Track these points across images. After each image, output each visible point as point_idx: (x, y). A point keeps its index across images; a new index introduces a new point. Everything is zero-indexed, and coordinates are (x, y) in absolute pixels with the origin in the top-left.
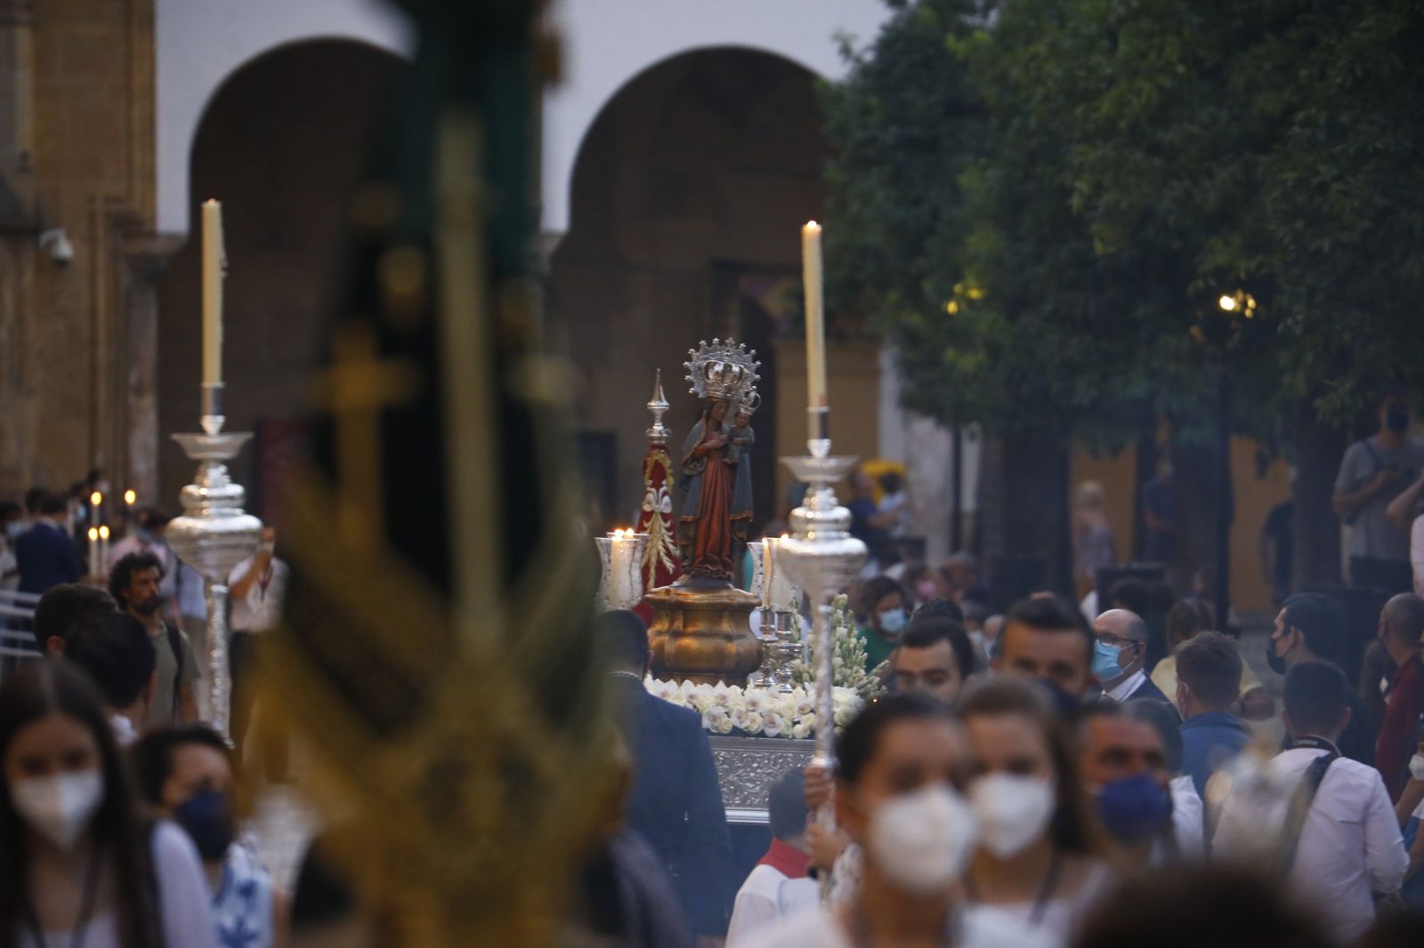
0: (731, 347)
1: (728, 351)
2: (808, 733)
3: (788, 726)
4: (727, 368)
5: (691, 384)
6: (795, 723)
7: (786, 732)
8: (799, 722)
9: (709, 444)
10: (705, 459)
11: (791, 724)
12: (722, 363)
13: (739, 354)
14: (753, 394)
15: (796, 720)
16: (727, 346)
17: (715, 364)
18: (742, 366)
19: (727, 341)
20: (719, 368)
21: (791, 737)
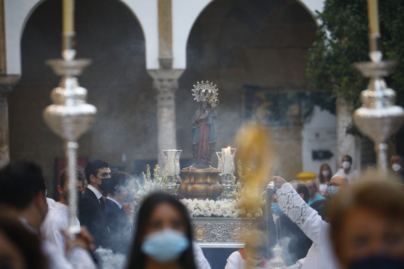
0: (208, 84)
1: (207, 85)
2: (238, 215)
3: (231, 213)
4: (207, 91)
5: (194, 97)
6: (233, 212)
7: (230, 215)
8: (235, 212)
9: (201, 117)
10: (200, 123)
11: (232, 212)
12: (205, 89)
13: (211, 86)
14: (216, 100)
15: (234, 211)
16: (206, 83)
17: (202, 90)
18: (212, 90)
19: (206, 82)
20: (204, 91)
21: (232, 217)
